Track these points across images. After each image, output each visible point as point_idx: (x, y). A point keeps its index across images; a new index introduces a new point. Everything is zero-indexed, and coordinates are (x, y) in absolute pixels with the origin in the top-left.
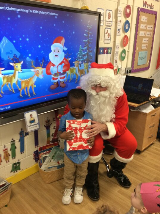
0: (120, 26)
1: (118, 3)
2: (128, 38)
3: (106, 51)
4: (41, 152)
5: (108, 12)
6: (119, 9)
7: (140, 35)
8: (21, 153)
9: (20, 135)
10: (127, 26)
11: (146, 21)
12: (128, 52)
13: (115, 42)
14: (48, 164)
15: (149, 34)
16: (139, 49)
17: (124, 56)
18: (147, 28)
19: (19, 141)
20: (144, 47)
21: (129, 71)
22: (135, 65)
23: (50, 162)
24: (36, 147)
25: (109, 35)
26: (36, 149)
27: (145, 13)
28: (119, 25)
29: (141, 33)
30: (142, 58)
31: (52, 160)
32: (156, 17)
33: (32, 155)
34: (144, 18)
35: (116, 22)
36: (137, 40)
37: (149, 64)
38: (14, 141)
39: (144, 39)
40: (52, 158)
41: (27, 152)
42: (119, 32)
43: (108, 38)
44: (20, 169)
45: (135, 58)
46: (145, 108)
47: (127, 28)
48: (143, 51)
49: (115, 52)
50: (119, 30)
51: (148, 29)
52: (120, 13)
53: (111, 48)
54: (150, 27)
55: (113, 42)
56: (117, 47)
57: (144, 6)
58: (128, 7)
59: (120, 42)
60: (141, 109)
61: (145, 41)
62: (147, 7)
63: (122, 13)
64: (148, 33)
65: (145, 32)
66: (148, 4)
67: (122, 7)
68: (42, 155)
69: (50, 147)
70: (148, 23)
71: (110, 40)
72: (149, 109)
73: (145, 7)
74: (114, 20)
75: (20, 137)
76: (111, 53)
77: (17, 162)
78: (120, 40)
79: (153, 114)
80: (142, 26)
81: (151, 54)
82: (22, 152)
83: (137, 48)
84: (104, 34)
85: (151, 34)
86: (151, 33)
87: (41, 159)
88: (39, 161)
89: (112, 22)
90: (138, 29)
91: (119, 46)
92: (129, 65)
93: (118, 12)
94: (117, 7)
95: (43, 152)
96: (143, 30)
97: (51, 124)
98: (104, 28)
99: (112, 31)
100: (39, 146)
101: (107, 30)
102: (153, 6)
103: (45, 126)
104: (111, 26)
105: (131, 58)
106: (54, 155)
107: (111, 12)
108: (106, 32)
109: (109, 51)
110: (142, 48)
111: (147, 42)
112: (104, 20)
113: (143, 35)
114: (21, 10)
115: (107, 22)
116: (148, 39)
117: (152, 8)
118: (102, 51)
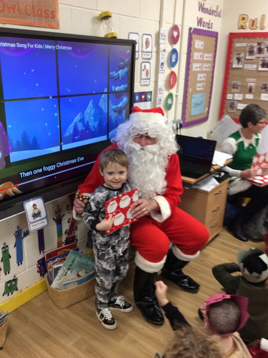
0: (164, 58)
1: (160, 22)
2: (175, 75)
3: (143, 97)
4: (50, 260)
5: (145, 37)
6: (162, 32)
7: (194, 69)
8: (19, 265)
9: (16, 236)
10: (174, 57)
11: (202, 48)
12: (176, 96)
13: (156, 82)
14: (62, 279)
15: (207, 67)
16: (192, 91)
17: (170, 103)
18: (203, 58)
19: (15, 247)
20: (200, 87)
21: (179, 125)
22: (187, 116)
23: (65, 275)
24: (40, 254)
25: (147, 73)
26: (41, 257)
27: (200, 35)
28: (163, 56)
29: (195, 67)
30: (197, 105)
31: (69, 272)
32: (216, 41)
33: (36, 266)
34: (198, 43)
35: (158, 53)
36: (190, 78)
37: (208, 112)
38: (7, 246)
39: (199, 75)
40: (68, 269)
41: (26, 261)
42: (162, 67)
43: (146, 77)
44: (17, 290)
45: (187, 106)
46: (205, 183)
47: (174, 60)
48: (199, 93)
49: (158, 99)
50: (162, 64)
51: (205, 59)
52: (163, 38)
53: (151, 92)
54: (208, 56)
55: (154, 83)
56: (160, 90)
57: (198, 25)
58: (175, 28)
59: (164, 82)
60: (199, 185)
61: (201, 78)
62: (204, 26)
63: (167, 38)
64: (205, 65)
65: (201, 64)
66: (204, 22)
67: (166, 29)
68: (52, 266)
69: (63, 251)
70: (205, 50)
71: (148, 80)
72: (211, 185)
73: (201, 26)
74: (155, 49)
75: (16, 240)
76: (151, 100)
77: (12, 279)
78: (165, 79)
79: (217, 192)
80: (196, 56)
81: (210, 98)
82: (20, 263)
83: (190, 90)
84: (140, 71)
85: (209, 67)
86: (210, 65)
87: (50, 272)
88: (46, 275)
89: (151, 52)
90: (191, 61)
91: (163, 88)
92: (179, 117)
93: (161, 37)
94: (158, 30)
95: (53, 261)
96: (197, 61)
97: (64, 215)
98: (140, 63)
99: (151, 67)
100: (45, 251)
101: (145, 66)
102: (212, 24)
103: (54, 219)
104: (150, 59)
105: (181, 105)
106: (71, 265)
107: (149, 37)
108: (143, 69)
109: (149, 96)
110: (198, 89)
111: (204, 79)
112: (140, 50)
113: (198, 69)
114: (16, 45)
115: (144, 53)
116: (205, 75)
117: (210, 27)
118: (137, 98)
